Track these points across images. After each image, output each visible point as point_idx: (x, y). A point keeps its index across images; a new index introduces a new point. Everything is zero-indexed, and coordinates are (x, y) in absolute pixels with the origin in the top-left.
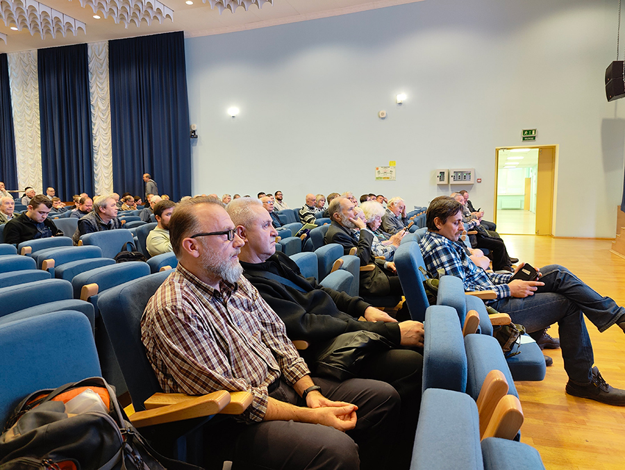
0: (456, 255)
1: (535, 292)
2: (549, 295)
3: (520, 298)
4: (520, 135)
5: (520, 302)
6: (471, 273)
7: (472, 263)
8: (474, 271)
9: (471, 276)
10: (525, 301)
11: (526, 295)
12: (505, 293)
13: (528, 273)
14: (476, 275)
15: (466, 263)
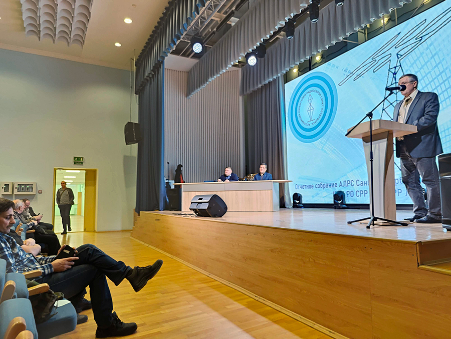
0: (6, 244)
1: (73, 266)
2: (82, 266)
3: (61, 272)
4: (72, 160)
5: (60, 275)
6: (20, 259)
7: (22, 250)
8: (24, 257)
9: (20, 260)
10: (65, 273)
11: (65, 269)
12: (49, 270)
13: (68, 252)
14: (26, 260)
15: (16, 250)
